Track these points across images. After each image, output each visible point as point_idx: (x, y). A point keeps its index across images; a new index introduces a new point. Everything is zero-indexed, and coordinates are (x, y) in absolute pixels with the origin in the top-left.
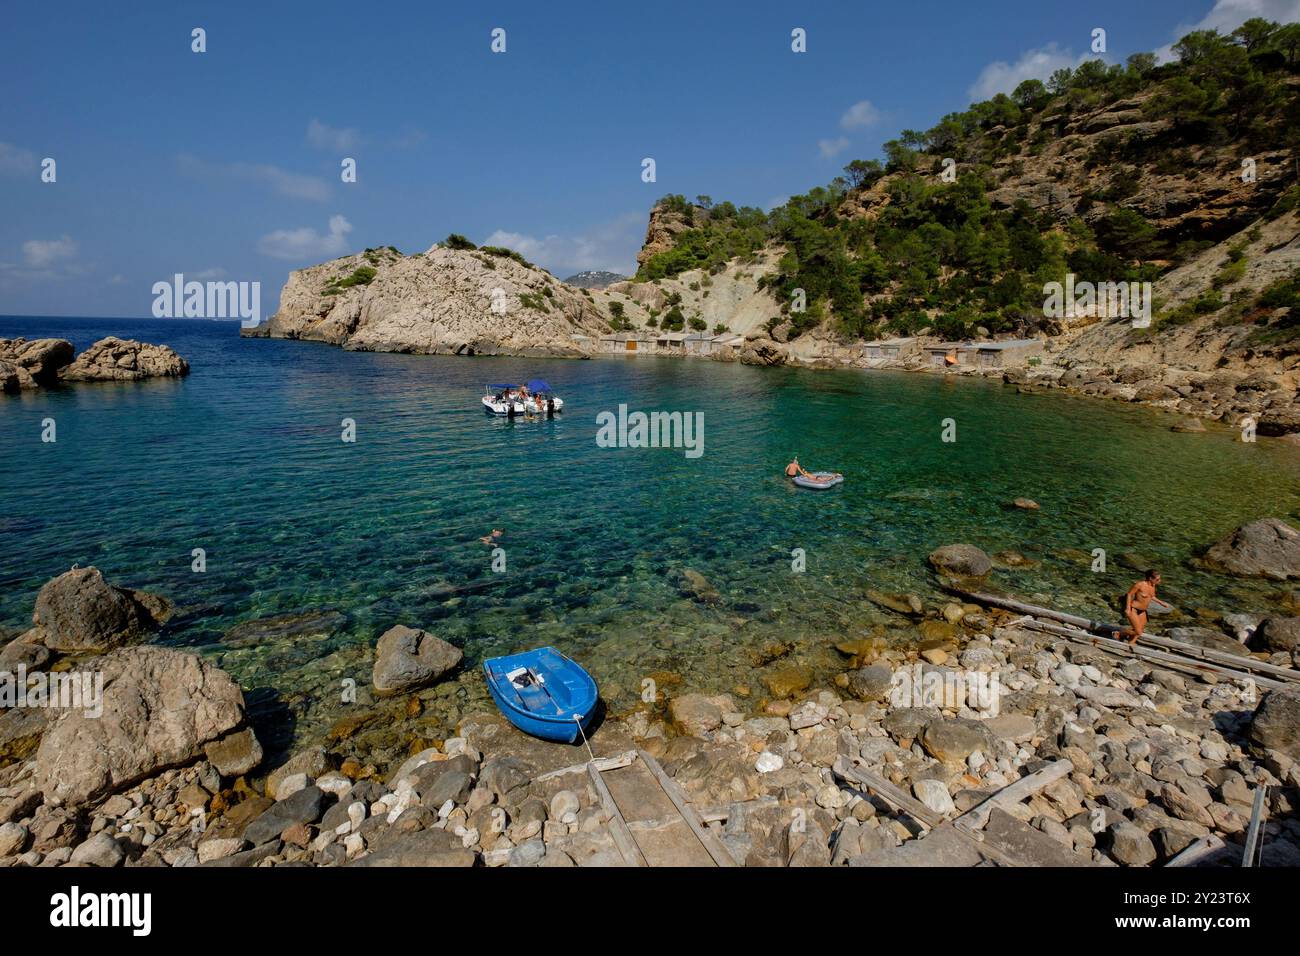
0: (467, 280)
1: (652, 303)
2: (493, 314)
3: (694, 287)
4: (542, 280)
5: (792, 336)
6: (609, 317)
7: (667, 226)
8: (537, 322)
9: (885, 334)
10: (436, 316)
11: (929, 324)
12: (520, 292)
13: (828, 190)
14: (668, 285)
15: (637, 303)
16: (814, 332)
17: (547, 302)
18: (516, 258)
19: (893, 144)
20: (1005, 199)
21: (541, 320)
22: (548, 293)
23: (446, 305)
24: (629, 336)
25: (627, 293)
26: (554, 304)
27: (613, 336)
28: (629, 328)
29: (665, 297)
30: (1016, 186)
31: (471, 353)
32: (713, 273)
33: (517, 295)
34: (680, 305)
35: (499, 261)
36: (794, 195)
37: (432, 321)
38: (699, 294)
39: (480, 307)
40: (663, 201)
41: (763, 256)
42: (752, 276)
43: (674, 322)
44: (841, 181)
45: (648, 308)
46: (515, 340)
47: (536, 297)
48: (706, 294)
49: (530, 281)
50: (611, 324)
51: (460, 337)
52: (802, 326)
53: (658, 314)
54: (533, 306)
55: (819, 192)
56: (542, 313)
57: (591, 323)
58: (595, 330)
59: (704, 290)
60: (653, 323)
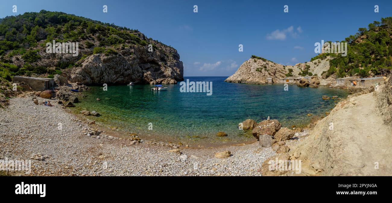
0: (250, 65)
1: (303, 69)
2: (249, 73)
3: (315, 64)
4: (265, 64)
6: (288, 72)
12: (258, 67)
14: (309, 63)
15: (300, 69)
16: (332, 75)
18: (262, 59)
21: (257, 74)
22: (265, 67)
23: (243, 71)
24: (289, 78)
25: (299, 66)
26: (266, 70)
27: (284, 78)
28: (291, 76)
29: (306, 67)
31: (240, 82)
32: (322, 60)
33: (256, 68)
34: (310, 68)
35: (258, 60)
37: (239, 75)
38: (316, 65)
43: (305, 73)
45: (302, 69)
46: (250, 79)
47: (261, 69)
48: (318, 65)
49: (262, 65)
50: (286, 75)
51: (239, 79)
52: (330, 74)
53: (303, 71)
54: (259, 71)
56: (259, 72)
57: (278, 75)
58: (279, 77)
59: (318, 64)
60: (300, 74)
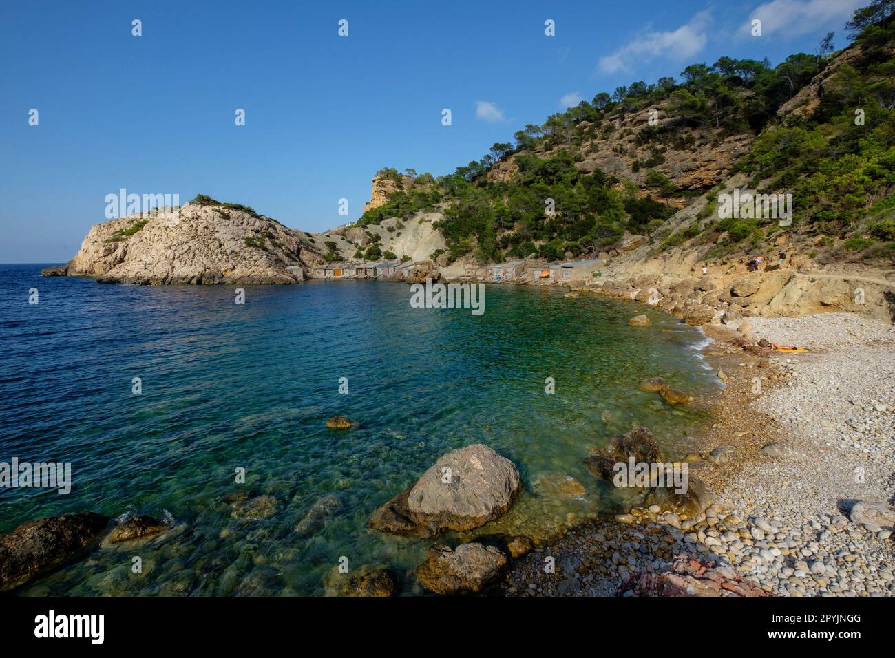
0: (206, 227)
1: (360, 242)
2: (221, 253)
3: (391, 230)
4: (266, 227)
5: (451, 261)
6: (325, 251)
7: (383, 189)
8: (255, 258)
9: (508, 259)
10: (177, 255)
11: (535, 251)
12: (246, 236)
13: (480, 163)
14: (373, 229)
15: (350, 242)
16: (463, 259)
17: (268, 244)
18: (249, 211)
19: (520, 133)
20: (589, 168)
21: (258, 256)
22: (271, 236)
23: (186, 247)
24: (337, 265)
25: (343, 235)
26: (275, 245)
27: (325, 266)
28: (339, 260)
29: (369, 237)
30: (594, 159)
31: (199, 282)
32: (405, 220)
33: (243, 238)
34: (379, 242)
35: (234, 213)
36: (459, 166)
37: (174, 259)
38: (394, 234)
39: (212, 248)
40: (382, 172)
41: (439, 207)
42: (430, 221)
43: (374, 254)
44: (488, 157)
45: (357, 244)
47: (261, 240)
48: (399, 235)
49: (256, 227)
50: (325, 257)
52: (456, 254)
53: (364, 249)
54: (255, 246)
55: (474, 164)
56: (261, 251)
58: (311, 262)
59: (397, 231)
60: (358, 256)
